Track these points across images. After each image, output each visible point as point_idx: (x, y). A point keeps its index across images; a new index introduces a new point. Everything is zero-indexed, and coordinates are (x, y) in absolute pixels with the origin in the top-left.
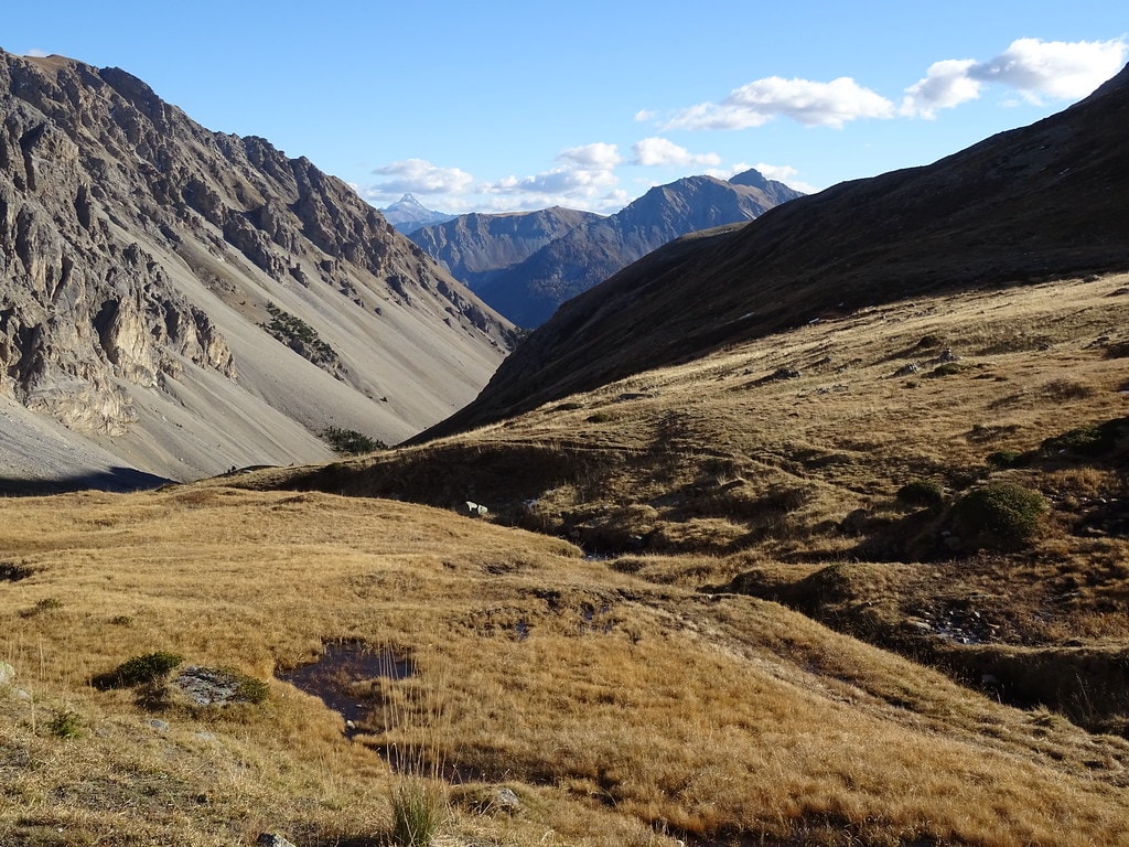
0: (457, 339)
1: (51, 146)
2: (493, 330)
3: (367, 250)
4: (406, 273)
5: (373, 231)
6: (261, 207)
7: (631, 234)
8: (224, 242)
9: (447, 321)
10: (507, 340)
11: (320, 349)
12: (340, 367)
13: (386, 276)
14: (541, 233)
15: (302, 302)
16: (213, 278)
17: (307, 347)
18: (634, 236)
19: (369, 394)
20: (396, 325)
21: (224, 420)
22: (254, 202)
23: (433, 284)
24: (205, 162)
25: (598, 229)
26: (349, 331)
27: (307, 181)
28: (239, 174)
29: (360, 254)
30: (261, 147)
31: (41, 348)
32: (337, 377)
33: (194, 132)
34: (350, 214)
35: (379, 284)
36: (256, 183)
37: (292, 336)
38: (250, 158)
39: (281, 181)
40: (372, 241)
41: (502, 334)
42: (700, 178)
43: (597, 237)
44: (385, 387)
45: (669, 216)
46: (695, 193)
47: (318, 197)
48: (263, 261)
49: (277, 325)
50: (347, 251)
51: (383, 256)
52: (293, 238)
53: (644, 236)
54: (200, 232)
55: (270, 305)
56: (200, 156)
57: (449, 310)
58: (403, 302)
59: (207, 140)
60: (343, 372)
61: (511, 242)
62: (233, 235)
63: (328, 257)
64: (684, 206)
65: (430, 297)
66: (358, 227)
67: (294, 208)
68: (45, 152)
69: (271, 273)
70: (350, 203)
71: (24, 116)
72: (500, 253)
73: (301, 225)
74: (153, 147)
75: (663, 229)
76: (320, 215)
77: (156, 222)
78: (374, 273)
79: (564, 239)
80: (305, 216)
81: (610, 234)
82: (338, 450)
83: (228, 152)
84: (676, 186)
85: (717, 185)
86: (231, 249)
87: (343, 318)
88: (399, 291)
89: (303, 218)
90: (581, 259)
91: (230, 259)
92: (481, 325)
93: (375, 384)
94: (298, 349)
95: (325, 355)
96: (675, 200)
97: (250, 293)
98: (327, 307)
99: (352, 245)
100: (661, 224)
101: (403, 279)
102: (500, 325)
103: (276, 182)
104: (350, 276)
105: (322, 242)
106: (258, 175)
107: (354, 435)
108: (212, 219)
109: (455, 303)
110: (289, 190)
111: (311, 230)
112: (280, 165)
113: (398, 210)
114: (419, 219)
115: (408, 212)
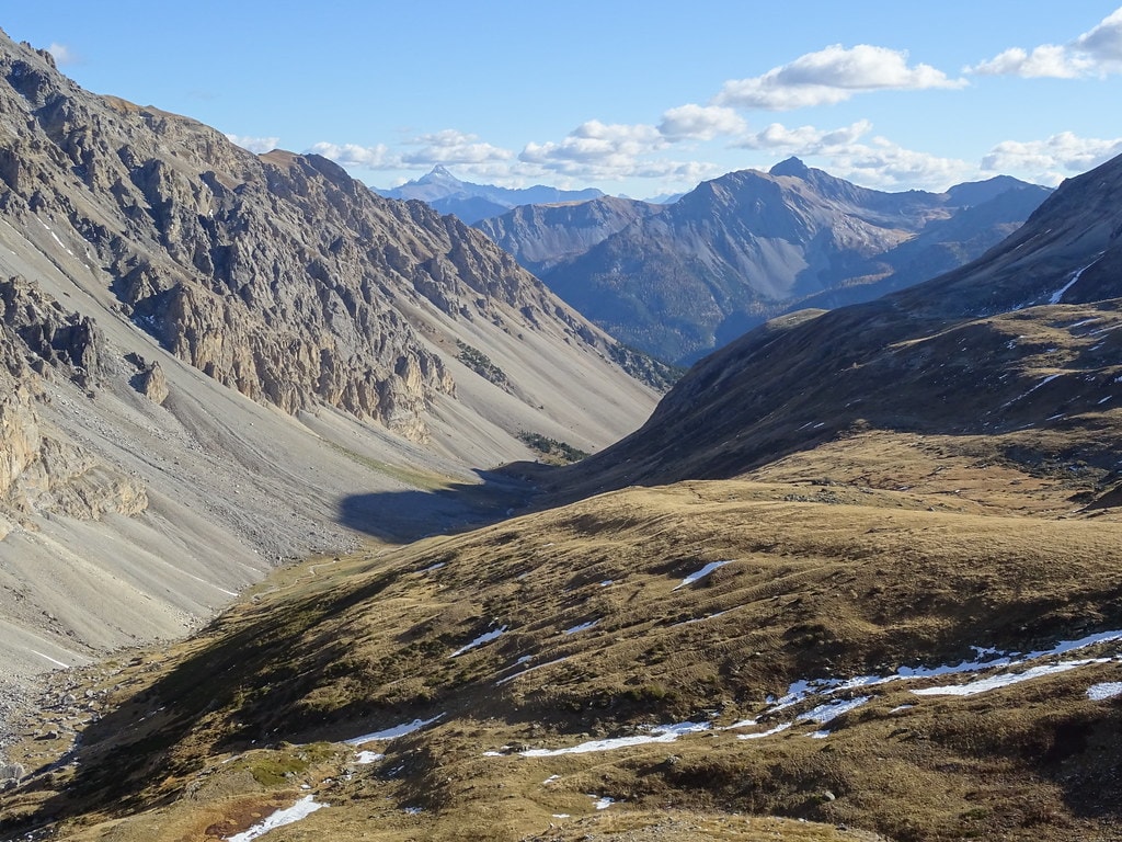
0: (575, 354)
1: (347, 253)
2: (600, 345)
3: (505, 286)
4: (533, 303)
5: (507, 270)
6: (430, 259)
7: (683, 228)
8: (417, 293)
9: (566, 340)
10: (611, 353)
11: (494, 372)
12: (508, 384)
13: (520, 307)
14: (593, 222)
15: (474, 336)
16: (420, 323)
17: (487, 371)
18: (686, 230)
19: (530, 403)
20: (534, 347)
21: (467, 430)
22: (425, 256)
23: (553, 309)
24: (386, 225)
25: (652, 224)
26: (508, 356)
27: (456, 234)
28: (409, 232)
29: (501, 292)
30: (421, 208)
31: (390, 393)
32: (507, 391)
33: (373, 200)
34: (489, 258)
35: (516, 313)
36: (421, 238)
37: (476, 364)
38: (413, 219)
39: (437, 235)
40: (507, 278)
41: (607, 348)
42: (746, 172)
43: (652, 231)
44: (541, 399)
45: (717, 210)
46: (741, 187)
47: (466, 246)
48: (444, 305)
49: (465, 357)
50: (491, 289)
51: (516, 291)
52: (456, 283)
53: (695, 230)
54: (402, 287)
55: (458, 341)
56: (382, 220)
57: (566, 330)
58: (535, 328)
59: (383, 205)
60: (512, 388)
61: (565, 231)
62: (421, 287)
63: (481, 297)
64: (731, 200)
65: (552, 321)
66: (497, 270)
67: (450, 256)
68: (344, 256)
69: (450, 314)
70: (489, 249)
71: (330, 233)
72: (556, 243)
73: (456, 270)
74: (357, 220)
75: (712, 223)
76: (470, 261)
77: (377, 283)
78: (512, 305)
79: (621, 234)
80: (459, 263)
81: (663, 228)
82: (530, 447)
83: (398, 214)
84: (724, 181)
85: (761, 178)
86: (424, 299)
87: (500, 345)
88: (531, 318)
89: (457, 264)
90: (638, 253)
91: (424, 306)
92: (591, 341)
93: (533, 396)
94: (481, 373)
95: (498, 376)
96: (722, 194)
97: (444, 333)
98: (488, 336)
99: (496, 285)
100: (711, 218)
101: (532, 307)
102: (605, 341)
103: (434, 236)
104: (496, 309)
105: (473, 283)
106: (421, 231)
107: (538, 436)
108: (405, 275)
109: (570, 324)
110: (444, 241)
111: (464, 274)
112: (437, 221)
113: (430, 183)
114: (453, 193)
115: (441, 184)
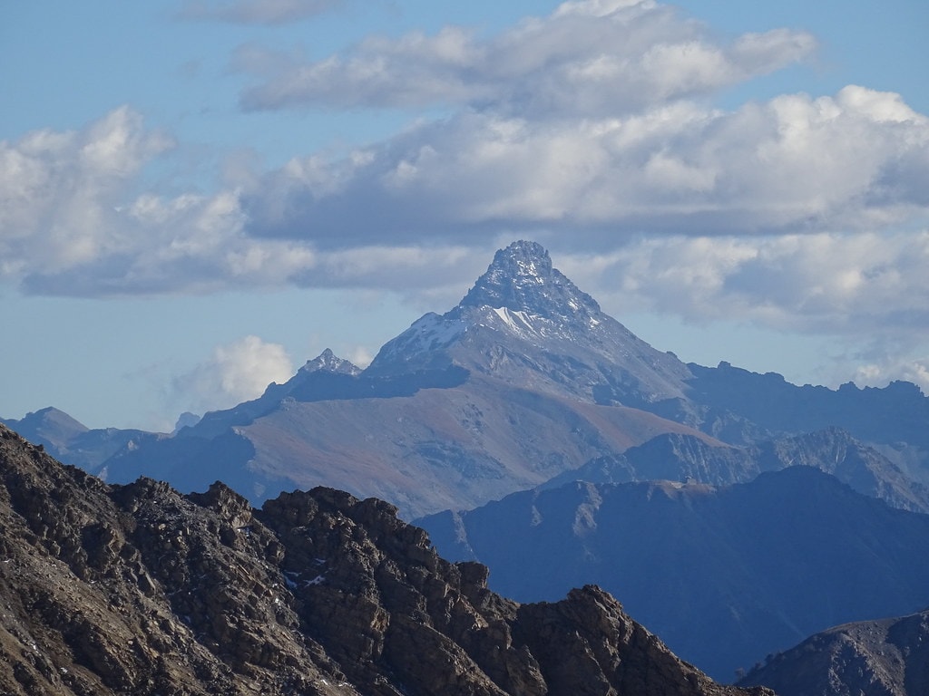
112: (479, 647)
113: (457, 377)
114: (621, 443)
115: (534, 381)
